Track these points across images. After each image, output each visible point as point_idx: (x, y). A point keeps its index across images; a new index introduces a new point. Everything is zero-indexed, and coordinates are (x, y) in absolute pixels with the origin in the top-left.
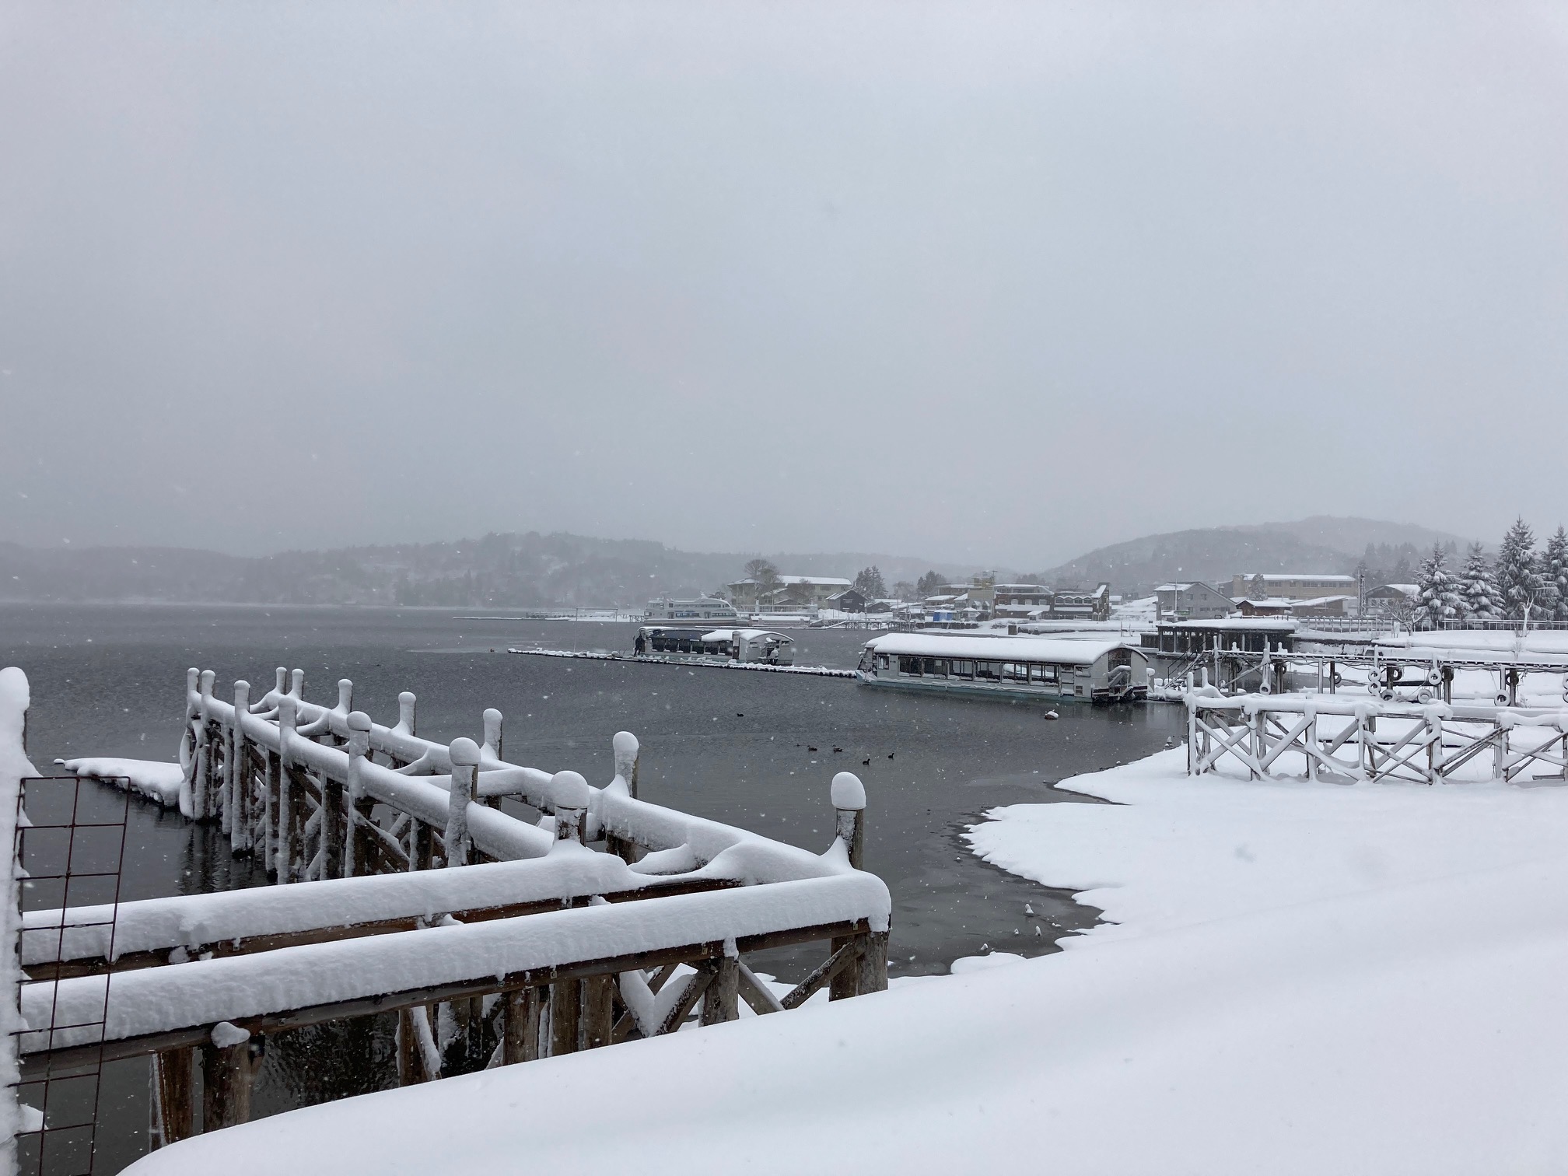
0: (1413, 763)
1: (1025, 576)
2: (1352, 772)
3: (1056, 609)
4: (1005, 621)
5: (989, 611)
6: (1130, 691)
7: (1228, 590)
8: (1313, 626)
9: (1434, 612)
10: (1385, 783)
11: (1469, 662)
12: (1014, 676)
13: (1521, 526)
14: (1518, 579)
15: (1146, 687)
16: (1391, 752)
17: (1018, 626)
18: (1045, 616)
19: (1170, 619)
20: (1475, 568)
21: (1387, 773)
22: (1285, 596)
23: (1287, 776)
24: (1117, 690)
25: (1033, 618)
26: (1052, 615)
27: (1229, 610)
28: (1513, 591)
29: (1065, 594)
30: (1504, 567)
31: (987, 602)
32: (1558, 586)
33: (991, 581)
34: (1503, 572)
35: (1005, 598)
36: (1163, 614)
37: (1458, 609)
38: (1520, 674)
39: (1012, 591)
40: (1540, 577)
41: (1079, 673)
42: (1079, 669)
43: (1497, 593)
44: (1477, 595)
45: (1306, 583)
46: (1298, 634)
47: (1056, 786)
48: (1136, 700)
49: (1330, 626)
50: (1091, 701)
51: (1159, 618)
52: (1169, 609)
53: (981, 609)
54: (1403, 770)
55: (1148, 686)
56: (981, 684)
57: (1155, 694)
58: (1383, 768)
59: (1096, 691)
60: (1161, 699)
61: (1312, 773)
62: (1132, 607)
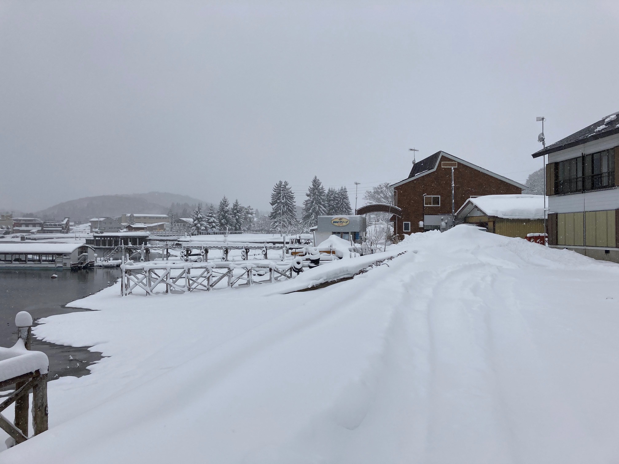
0: (203, 284)
1: (27, 214)
2: (183, 289)
3: (44, 229)
4: (18, 234)
5: (10, 230)
6: (88, 264)
7: (120, 220)
8: (156, 234)
9: (198, 228)
10: (194, 292)
11: (213, 247)
12: (33, 260)
13: (225, 199)
14: (224, 217)
15: (94, 262)
16: (196, 281)
17: (26, 237)
18: (38, 232)
19: (97, 232)
20: (211, 213)
21: (195, 288)
22: (142, 223)
23: (159, 293)
24: (82, 263)
25: (33, 233)
26: (43, 231)
27: (120, 228)
28: (223, 221)
29: (49, 222)
30: (220, 212)
31: (9, 226)
32: (236, 219)
33: (11, 216)
34: (219, 215)
35: (18, 224)
36: (93, 230)
37: (206, 227)
38: (229, 250)
39: (22, 221)
40: (231, 216)
41: (65, 257)
42: (65, 255)
43: (218, 222)
44: (212, 222)
45: (150, 218)
46: (150, 238)
47: (66, 306)
48: (90, 267)
49: (162, 234)
50: (71, 269)
51: (92, 232)
52: (96, 228)
53: (6, 229)
54: (200, 287)
55: (95, 261)
56: (16, 264)
57: (98, 264)
58: (193, 286)
59: (73, 264)
60: (101, 266)
61: (169, 291)
62: (80, 227)
